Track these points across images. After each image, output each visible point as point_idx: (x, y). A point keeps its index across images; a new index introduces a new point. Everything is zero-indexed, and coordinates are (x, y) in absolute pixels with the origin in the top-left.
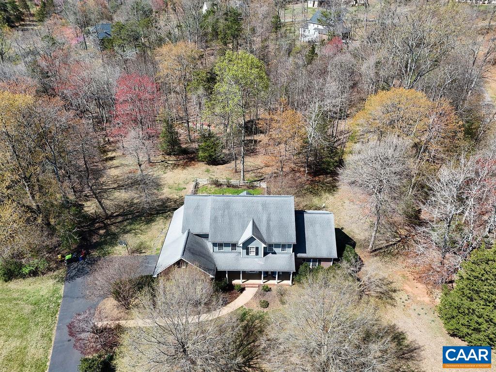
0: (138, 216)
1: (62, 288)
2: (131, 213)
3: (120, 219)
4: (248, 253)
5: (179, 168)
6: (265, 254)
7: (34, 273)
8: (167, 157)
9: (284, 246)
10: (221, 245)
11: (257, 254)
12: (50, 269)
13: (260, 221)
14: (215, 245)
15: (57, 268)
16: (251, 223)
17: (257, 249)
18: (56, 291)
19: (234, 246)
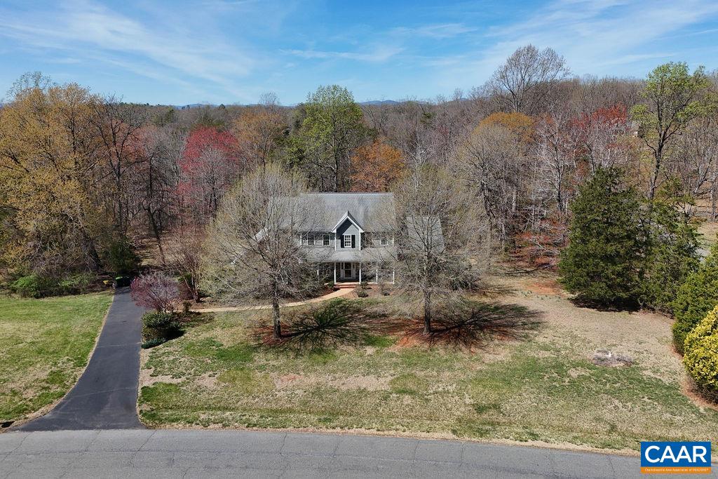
1: (111, 298)
4: (342, 246)
6: (363, 247)
10: (311, 238)
11: (353, 246)
12: (94, 291)
13: (356, 213)
14: (304, 237)
15: (103, 290)
16: (346, 213)
17: (353, 237)
18: (103, 300)
19: (327, 238)
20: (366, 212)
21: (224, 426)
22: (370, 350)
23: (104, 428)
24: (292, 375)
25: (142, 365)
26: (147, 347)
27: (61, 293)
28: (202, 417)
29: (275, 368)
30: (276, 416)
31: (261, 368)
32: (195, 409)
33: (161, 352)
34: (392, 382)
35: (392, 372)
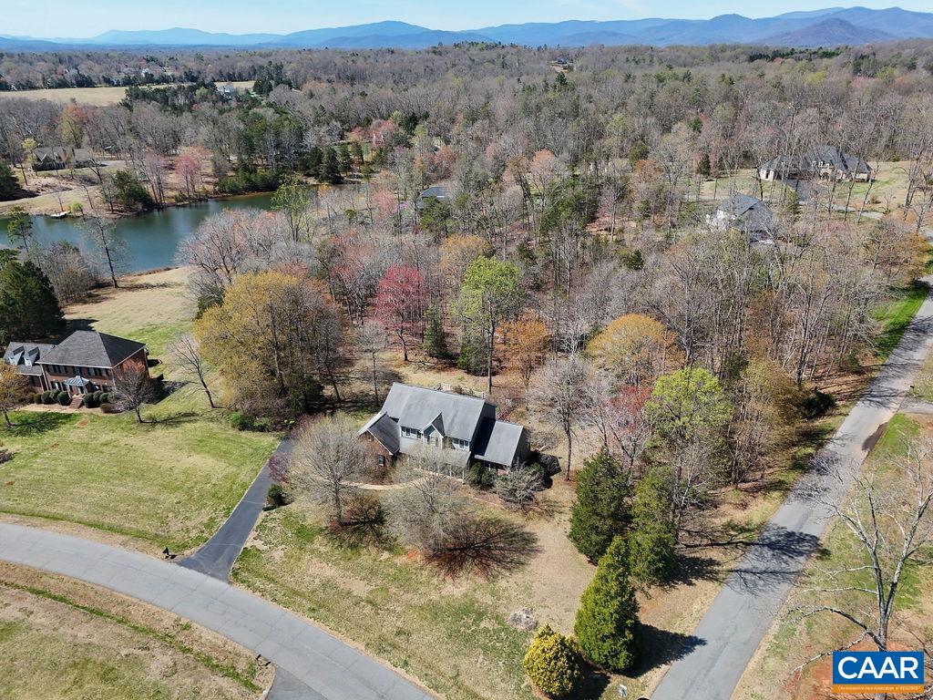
0: (366, 406)
1: (279, 444)
2: (362, 402)
3: (349, 405)
4: (430, 443)
5: (433, 371)
7: (262, 429)
8: (429, 358)
9: (462, 443)
10: (408, 430)
11: (437, 445)
12: (275, 430)
13: (447, 414)
14: (403, 428)
15: (281, 430)
16: (438, 415)
17: (437, 440)
18: (272, 445)
20: (455, 416)
21: (262, 595)
22: (386, 555)
23: (212, 575)
24: (324, 564)
25: (255, 527)
26: (266, 510)
27: (254, 429)
28: (258, 584)
29: (320, 555)
30: (291, 597)
31: (312, 552)
32: (259, 575)
33: (272, 516)
34: (371, 592)
35: (379, 582)
